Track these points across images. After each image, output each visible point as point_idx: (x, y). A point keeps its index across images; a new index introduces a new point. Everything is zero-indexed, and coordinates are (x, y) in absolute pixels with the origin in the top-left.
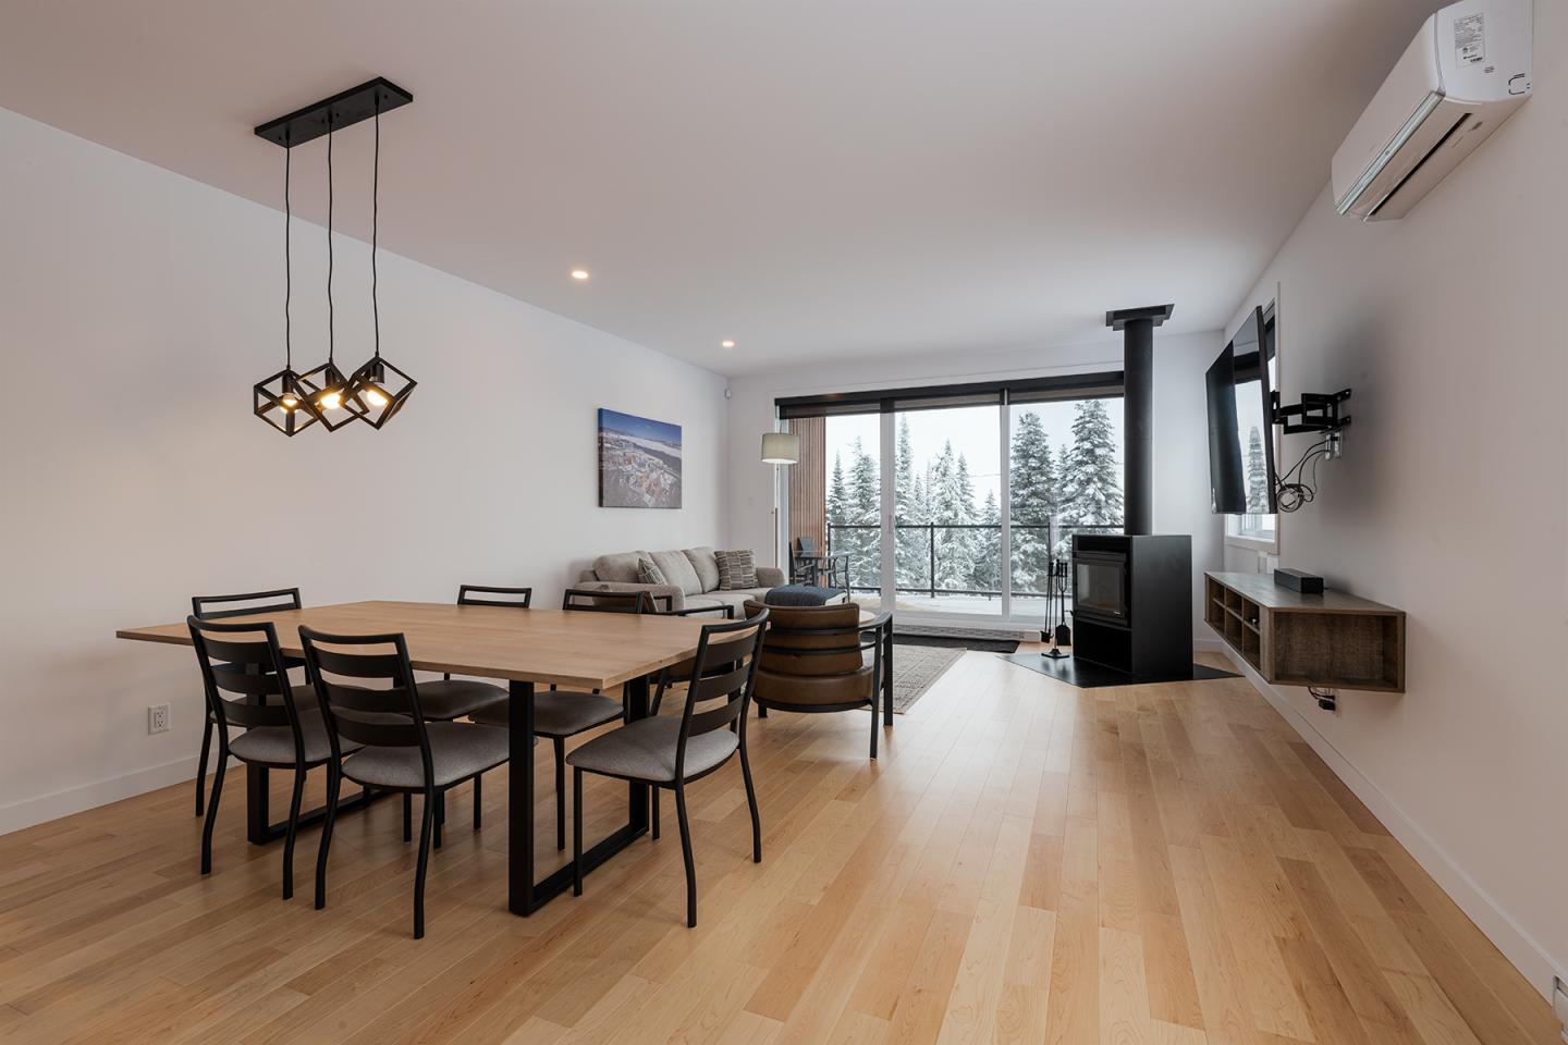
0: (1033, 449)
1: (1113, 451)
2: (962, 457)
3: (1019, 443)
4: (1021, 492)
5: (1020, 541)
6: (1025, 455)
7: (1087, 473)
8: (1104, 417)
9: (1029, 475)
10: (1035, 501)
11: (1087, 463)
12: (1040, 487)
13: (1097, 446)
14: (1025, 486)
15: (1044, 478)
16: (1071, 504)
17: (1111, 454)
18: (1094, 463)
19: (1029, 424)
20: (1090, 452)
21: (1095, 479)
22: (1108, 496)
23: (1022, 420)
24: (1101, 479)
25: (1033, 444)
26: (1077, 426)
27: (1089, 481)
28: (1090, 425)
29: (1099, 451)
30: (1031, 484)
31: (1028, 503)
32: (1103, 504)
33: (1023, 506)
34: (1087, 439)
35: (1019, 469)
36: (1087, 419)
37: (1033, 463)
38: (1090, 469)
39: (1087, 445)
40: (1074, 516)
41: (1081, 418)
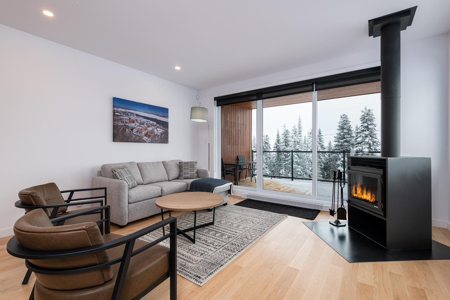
0: (345, 126)
1: (376, 126)
2: (320, 129)
3: (340, 124)
4: (341, 141)
5: (340, 157)
6: (342, 128)
7: (365, 134)
8: (372, 115)
9: (344, 135)
10: (346, 144)
11: (366, 131)
12: (348, 139)
13: (369, 125)
14: (342, 139)
15: (350, 136)
16: (360, 145)
17: (375, 127)
18: (368, 130)
19: (344, 118)
20: (367, 127)
21: (369, 136)
22: (374, 142)
23: (341, 117)
24: (371, 136)
25: (345, 124)
26: (362, 118)
27: (366, 137)
28: (367, 118)
29: (370, 127)
30: (345, 138)
31: (343, 144)
32: (372, 145)
33: (342, 145)
34: (365, 122)
35: (340, 133)
36: (366, 116)
37: (345, 131)
38: (367, 133)
39: (366, 125)
40: (361, 149)
41: (363, 115)
